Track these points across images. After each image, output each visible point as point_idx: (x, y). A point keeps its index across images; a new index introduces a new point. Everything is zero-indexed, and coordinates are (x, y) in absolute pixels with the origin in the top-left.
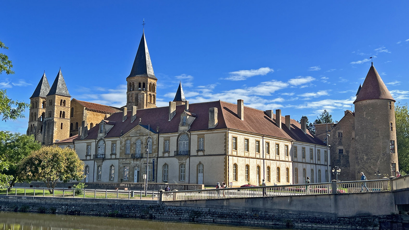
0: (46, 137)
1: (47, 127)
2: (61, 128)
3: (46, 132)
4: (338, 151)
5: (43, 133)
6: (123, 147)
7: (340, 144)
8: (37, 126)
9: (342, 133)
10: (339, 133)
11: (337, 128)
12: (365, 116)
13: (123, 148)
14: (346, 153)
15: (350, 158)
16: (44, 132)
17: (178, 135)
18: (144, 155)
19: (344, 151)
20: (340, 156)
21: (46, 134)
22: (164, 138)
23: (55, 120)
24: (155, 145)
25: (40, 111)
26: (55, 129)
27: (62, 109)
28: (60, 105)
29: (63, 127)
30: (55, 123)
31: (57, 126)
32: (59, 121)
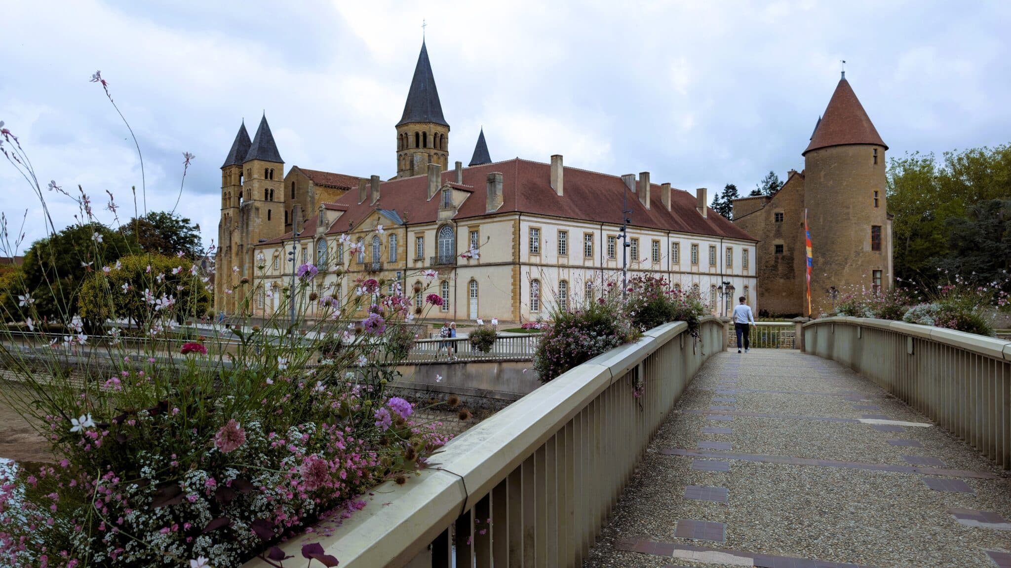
0: (244, 235)
1: (245, 217)
2: (269, 219)
3: (245, 227)
4: (773, 249)
5: (240, 229)
7: (778, 234)
8: (232, 215)
9: (782, 214)
10: (777, 215)
11: (772, 204)
12: (822, 180)
14: (788, 253)
15: (795, 262)
19: (785, 249)
20: (777, 258)
23: (257, 204)
24: (402, 246)
25: (236, 189)
26: (258, 221)
27: (269, 185)
28: (264, 178)
29: (272, 216)
30: (257, 209)
31: (261, 216)
32: (264, 207)
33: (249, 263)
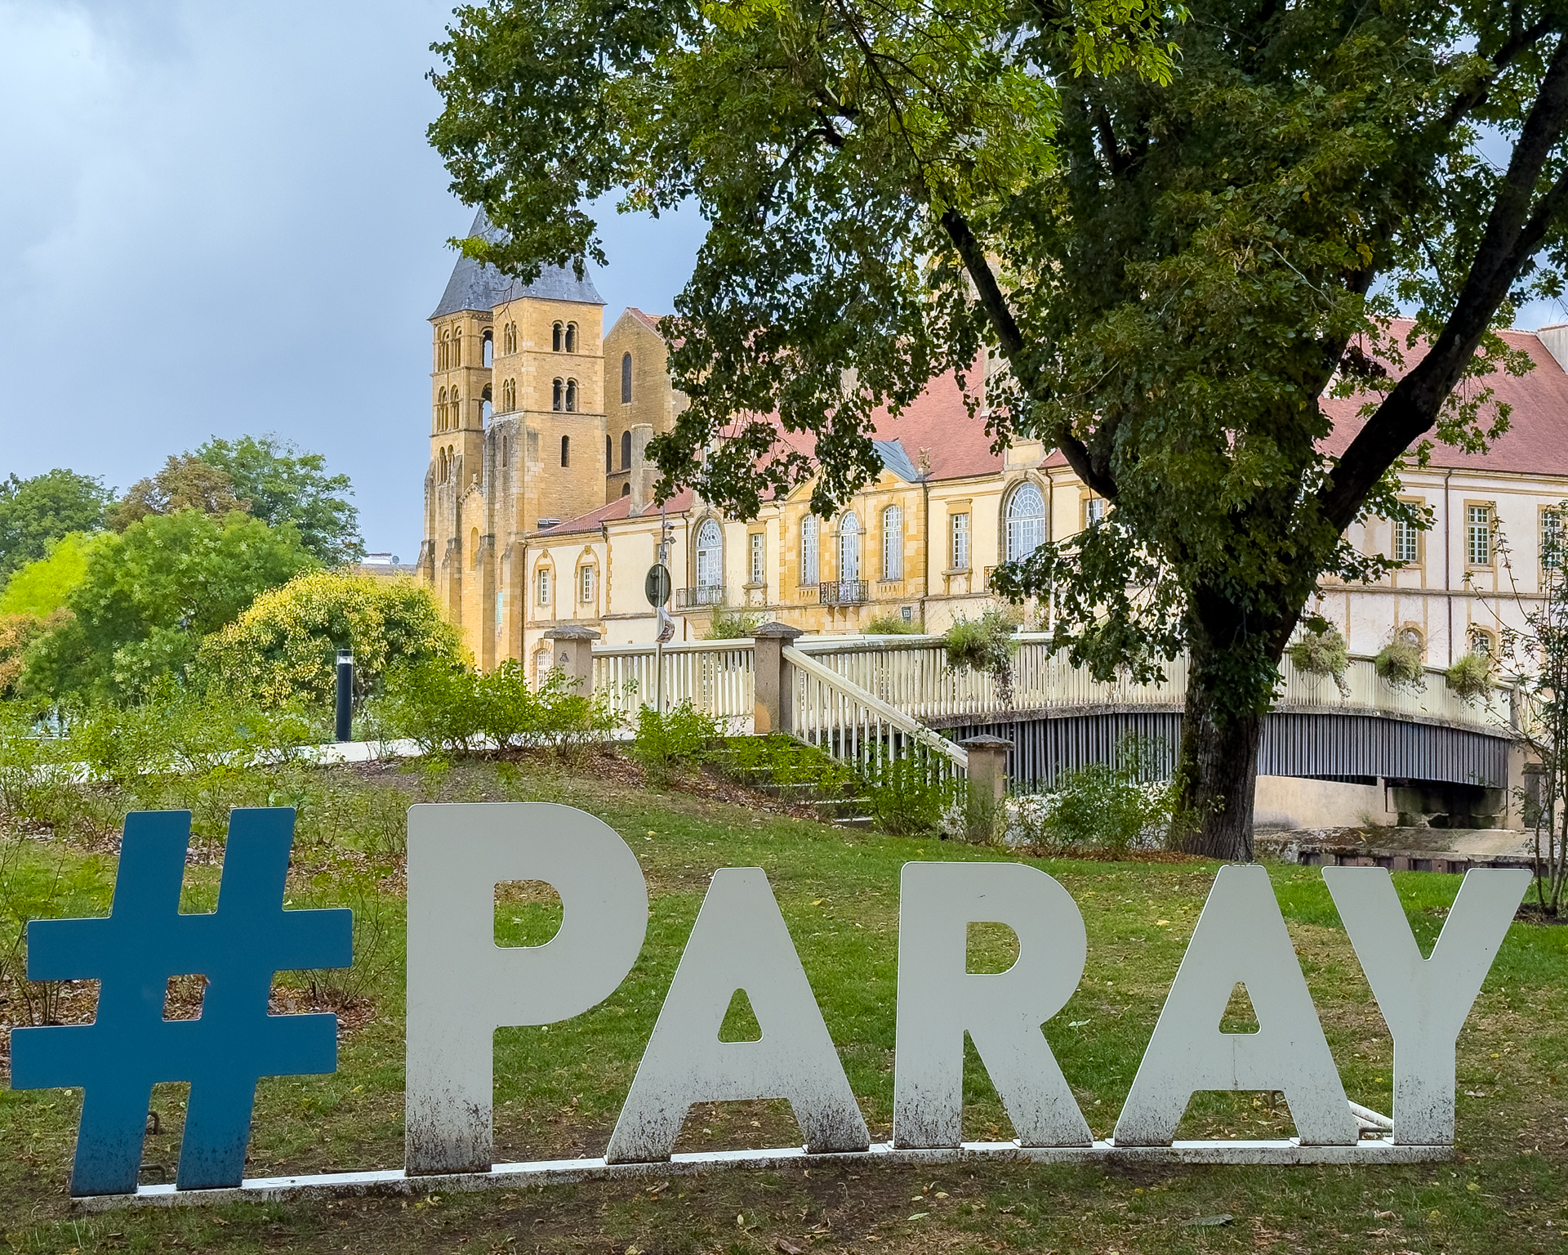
0: (497, 506)
1: (499, 458)
2: (564, 464)
3: (499, 484)
5: (486, 490)
6: (790, 549)
8: (462, 453)
13: (792, 556)
16: (492, 486)
17: (1001, 486)
18: (874, 591)
21: (499, 494)
22: (948, 503)
23: (534, 423)
24: (914, 538)
25: (473, 379)
26: (535, 468)
27: (564, 367)
28: (551, 350)
29: (571, 455)
30: (533, 436)
31: (542, 454)
32: (551, 430)
33: (512, 585)
